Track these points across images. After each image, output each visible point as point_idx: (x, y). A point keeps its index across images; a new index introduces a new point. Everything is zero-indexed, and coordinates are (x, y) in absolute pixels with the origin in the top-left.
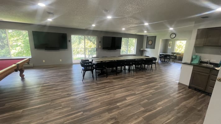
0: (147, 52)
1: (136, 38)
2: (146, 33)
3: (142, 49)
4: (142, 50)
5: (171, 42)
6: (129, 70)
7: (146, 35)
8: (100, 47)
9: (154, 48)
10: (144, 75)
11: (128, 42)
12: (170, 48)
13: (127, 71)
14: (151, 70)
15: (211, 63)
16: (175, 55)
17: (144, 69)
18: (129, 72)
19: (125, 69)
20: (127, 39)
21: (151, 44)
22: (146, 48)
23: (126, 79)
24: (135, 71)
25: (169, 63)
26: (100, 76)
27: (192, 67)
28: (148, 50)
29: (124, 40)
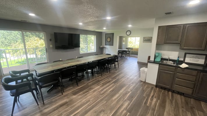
0: (106, 49)
1: (94, 35)
2: (105, 30)
3: (101, 46)
4: (101, 48)
5: (125, 39)
6: (92, 73)
7: (104, 32)
8: (51, 46)
9: (112, 45)
10: (110, 76)
11: (86, 39)
12: (124, 44)
13: (90, 75)
14: (115, 69)
15: (170, 60)
16: (129, 50)
17: (108, 69)
18: (93, 75)
19: (87, 73)
20: (86, 36)
21: (110, 41)
22: (105, 45)
23: (91, 89)
24: (99, 73)
25: (126, 58)
26: (52, 92)
27: (158, 66)
28: (107, 47)
29: (82, 38)
